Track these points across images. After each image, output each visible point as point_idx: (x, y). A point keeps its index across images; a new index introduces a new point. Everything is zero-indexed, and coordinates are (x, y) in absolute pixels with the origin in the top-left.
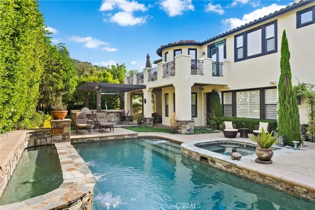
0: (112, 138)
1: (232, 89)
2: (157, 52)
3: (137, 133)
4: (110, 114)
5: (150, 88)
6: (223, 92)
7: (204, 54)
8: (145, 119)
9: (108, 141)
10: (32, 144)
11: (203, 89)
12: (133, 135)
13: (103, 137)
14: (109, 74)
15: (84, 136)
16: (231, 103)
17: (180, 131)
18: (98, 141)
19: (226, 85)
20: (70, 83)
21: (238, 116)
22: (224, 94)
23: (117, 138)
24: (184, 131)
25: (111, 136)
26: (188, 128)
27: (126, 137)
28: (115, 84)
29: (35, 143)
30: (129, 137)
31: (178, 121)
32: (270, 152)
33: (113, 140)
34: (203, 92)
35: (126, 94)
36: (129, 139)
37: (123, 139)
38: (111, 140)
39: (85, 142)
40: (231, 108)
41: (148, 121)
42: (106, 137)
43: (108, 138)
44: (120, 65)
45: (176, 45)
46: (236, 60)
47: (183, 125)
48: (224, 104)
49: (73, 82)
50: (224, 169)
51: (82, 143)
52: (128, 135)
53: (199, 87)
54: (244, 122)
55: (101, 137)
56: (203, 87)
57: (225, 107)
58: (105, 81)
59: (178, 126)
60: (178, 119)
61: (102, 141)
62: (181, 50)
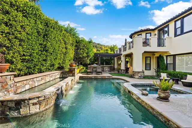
0: (100, 77)
1: (172, 54)
2: (130, 36)
3: (112, 76)
4: (105, 67)
5: (124, 55)
6: (167, 56)
7: (156, 35)
8: (121, 70)
9: (98, 78)
10: (61, 76)
11: (155, 55)
12: (110, 77)
13: (96, 77)
14: (109, 49)
15: (89, 76)
16: (172, 62)
17: (134, 77)
18: (94, 78)
19: (168, 52)
20: (90, 54)
21: (177, 71)
22: (168, 57)
23: (102, 77)
24: (136, 77)
25: (100, 76)
26: (140, 76)
27: (106, 77)
28: (111, 54)
29: (63, 76)
30: (108, 77)
31: (134, 72)
32: (167, 94)
33: (100, 78)
34: (155, 56)
35: (115, 58)
36: (108, 78)
37: (105, 78)
38: (99, 78)
39: (88, 78)
40: (172, 66)
41: (123, 71)
42: (97, 76)
43: (98, 77)
44: (114, 45)
45: (138, 32)
46: (176, 35)
47: (136, 74)
48: (168, 63)
49: (91, 53)
50: (136, 99)
51: (87, 78)
52: (107, 77)
53: (152, 53)
54: (179, 74)
55: (95, 77)
56: (155, 53)
57: (168, 65)
58: (107, 53)
59: (134, 74)
60: (134, 71)
61: (95, 78)
62: (141, 34)
